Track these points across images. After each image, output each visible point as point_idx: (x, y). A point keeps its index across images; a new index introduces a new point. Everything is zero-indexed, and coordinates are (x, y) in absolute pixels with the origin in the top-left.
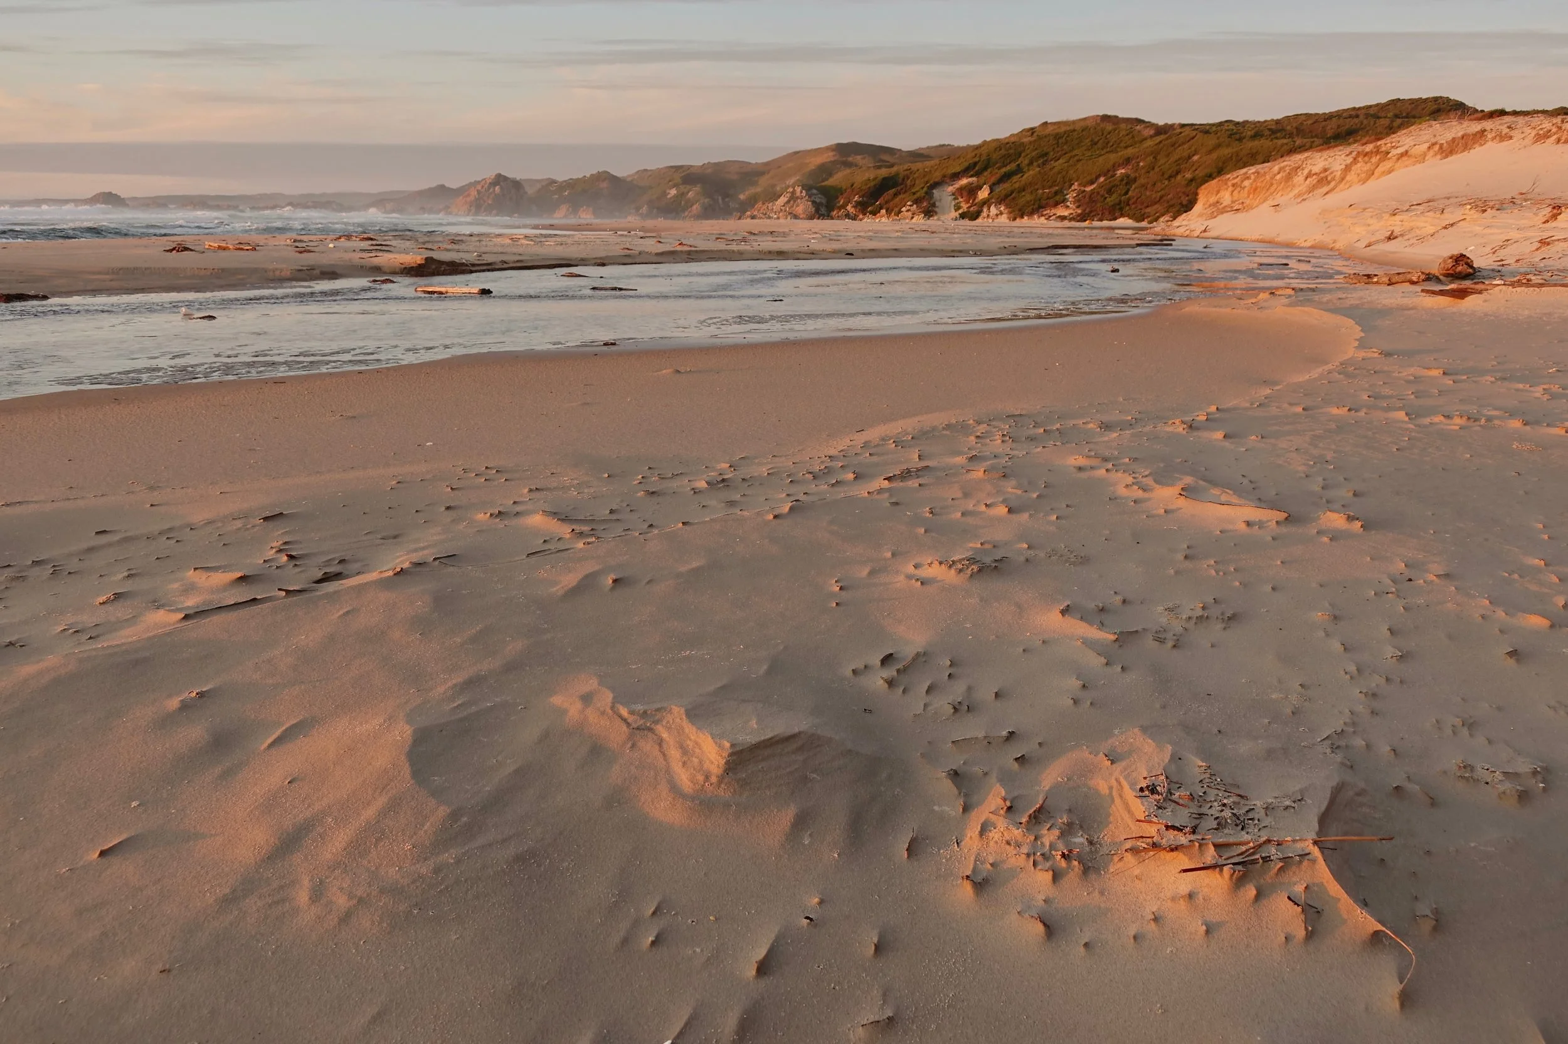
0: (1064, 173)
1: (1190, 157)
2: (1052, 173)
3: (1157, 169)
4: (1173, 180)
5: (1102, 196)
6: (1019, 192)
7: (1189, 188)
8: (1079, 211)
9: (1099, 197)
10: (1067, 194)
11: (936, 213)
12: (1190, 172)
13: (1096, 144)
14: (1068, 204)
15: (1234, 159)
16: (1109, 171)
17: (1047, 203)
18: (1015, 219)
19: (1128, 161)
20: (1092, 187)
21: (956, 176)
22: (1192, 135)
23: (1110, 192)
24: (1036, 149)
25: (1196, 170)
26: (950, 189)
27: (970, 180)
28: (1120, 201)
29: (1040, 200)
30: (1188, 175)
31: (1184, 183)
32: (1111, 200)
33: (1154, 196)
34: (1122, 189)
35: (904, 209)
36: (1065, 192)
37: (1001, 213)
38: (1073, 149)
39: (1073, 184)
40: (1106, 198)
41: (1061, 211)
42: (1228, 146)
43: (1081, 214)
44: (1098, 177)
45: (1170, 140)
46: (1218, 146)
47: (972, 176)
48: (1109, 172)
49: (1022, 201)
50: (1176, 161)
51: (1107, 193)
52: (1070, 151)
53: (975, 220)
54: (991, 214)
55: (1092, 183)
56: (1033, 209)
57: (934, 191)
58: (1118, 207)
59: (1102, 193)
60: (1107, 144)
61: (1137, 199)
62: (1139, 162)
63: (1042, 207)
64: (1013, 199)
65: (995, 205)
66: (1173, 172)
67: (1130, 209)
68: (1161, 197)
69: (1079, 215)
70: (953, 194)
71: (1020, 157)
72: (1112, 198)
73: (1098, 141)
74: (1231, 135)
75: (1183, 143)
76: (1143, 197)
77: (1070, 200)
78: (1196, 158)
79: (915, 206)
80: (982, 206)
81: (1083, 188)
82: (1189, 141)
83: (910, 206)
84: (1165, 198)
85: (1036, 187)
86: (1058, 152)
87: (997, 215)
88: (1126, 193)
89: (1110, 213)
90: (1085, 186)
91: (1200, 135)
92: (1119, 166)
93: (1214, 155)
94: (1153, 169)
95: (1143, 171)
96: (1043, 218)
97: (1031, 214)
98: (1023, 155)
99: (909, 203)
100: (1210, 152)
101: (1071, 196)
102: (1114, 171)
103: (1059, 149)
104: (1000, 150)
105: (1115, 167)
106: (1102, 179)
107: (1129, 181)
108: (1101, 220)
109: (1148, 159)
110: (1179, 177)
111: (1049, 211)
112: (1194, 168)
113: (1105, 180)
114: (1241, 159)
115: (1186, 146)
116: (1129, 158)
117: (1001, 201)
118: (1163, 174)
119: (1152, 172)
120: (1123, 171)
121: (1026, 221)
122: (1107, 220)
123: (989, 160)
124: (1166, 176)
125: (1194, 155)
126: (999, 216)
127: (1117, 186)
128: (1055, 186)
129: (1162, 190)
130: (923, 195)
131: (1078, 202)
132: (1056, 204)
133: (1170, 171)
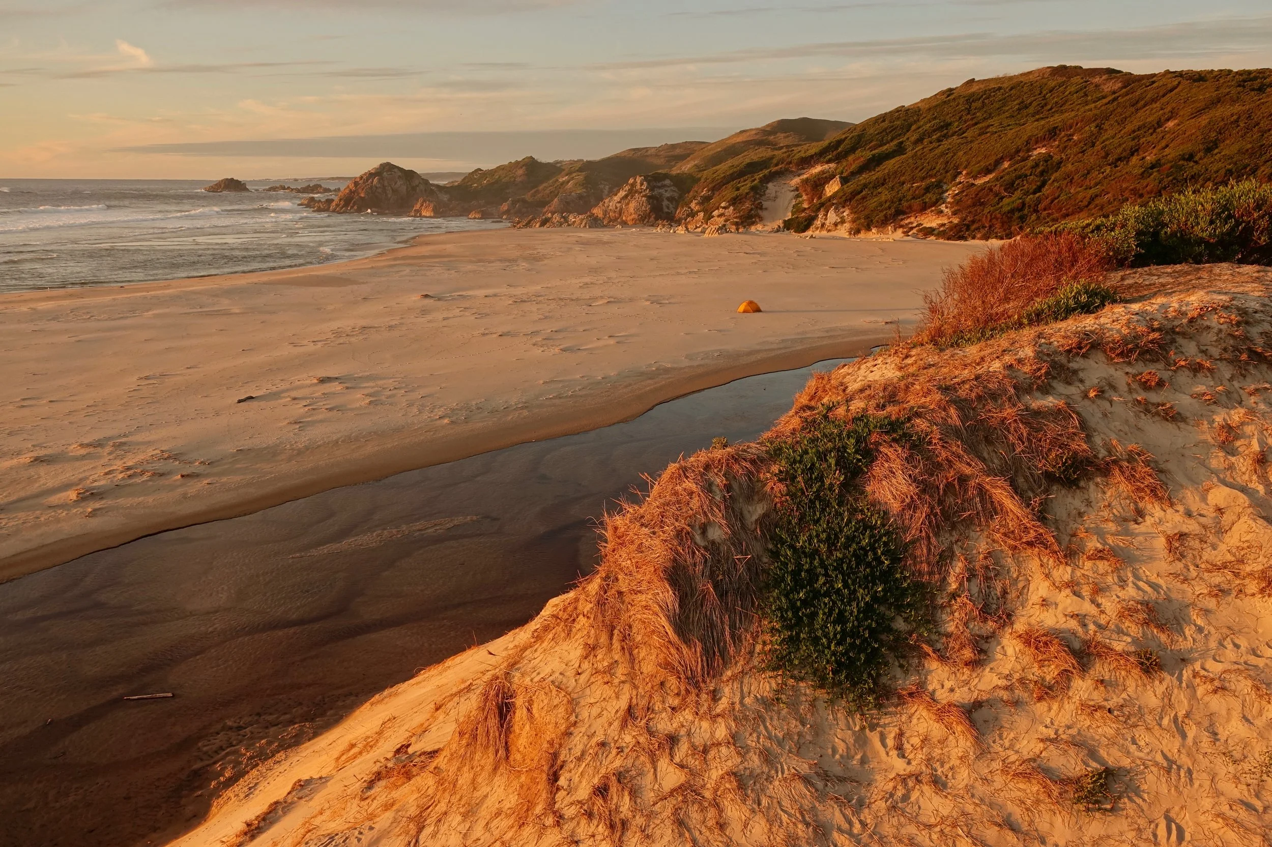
0: (950, 155)
1: (1160, 124)
2: (932, 155)
3: (1098, 146)
4: (1121, 164)
5: (996, 195)
6: (875, 187)
7: (1145, 182)
8: (956, 221)
9: (991, 196)
10: (947, 191)
11: (761, 219)
12: (1155, 151)
13: (1026, 107)
14: (943, 207)
15: (1242, 124)
16: (1018, 151)
17: (910, 207)
18: (858, 231)
19: (1053, 133)
20: (986, 179)
21: (806, 162)
22: (1170, 86)
23: (1010, 187)
24: (935, 118)
25: (1167, 146)
26: (796, 181)
27: (826, 166)
28: (1024, 204)
29: (900, 200)
30: (1150, 158)
31: (1137, 171)
32: (1010, 202)
33: (1080, 196)
34: (1033, 181)
35: (716, 213)
36: (945, 187)
37: (843, 222)
38: (990, 116)
39: (961, 173)
40: (1002, 198)
41: (931, 221)
42: (1234, 101)
43: (957, 225)
44: (998, 162)
45: (1130, 96)
46: (1217, 101)
47: (829, 162)
48: (1017, 154)
49: (873, 203)
50: (1134, 131)
51: (1005, 190)
52: (985, 119)
53: (804, 231)
54: (827, 222)
55: (988, 171)
56: (885, 216)
57: (770, 185)
58: (1017, 215)
59: (996, 189)
60: (1042, 107)
61: (1052, 201)
62: (1072, 135)
63: (904, 213)
64: (863, 198)
65: (836, 209)
66: (1124, 150)
67: (1038, 218)
68: (1092, 199)
69: (954, 227)
70: (797, 189)
71: (908, 131)
72: (1014, 197)
73: (1031, 104)
74: (1244, 81)
75: (1154, 100)
76: (1063, 197)
77: (948, 200)
78: (1171, 124)
79: (732, 208)
80: (818, 210)
81: (971, 181)
82: (1164, 96)
83: (725, 208)
84: (1098, 201)
85: (903, 179)
86: (966, 122)
87: (836, 224)
88: (1039, 189)
89: (1003, 226)
90: (975, 178)
91: (1186, 83)
92: (1037, 142)
93: (1204, 120)
94: (1093, 146)
95: (1075, 150)
96: (900, 231)
97: (883, 224)
98: (914, 127)
99: (723, 204)
100: (1199, 112)
101: (949, 196)
102: (1029, 150)
103: (969, 117)
104: (884, 121)
105: (1029, 145)
106: (1006, 164)
107: (1048, 166)
108: (986, 238)
109: (1087, 128)
110: (1134, 160)
111: (912, 219)
112: (1163, 144)
113: (1010, 166)
114: (1258, 124)
115: (1157, 105)
116: (1055, 128)
117: (846, 201)
118: (1107, 155)
119: (1090, 151)
120: (1043, 151)
121: (873, 235)
122: (996, 237)
123: (860, 137)
124: (1111, 159)
125: (1168, 120)
126: (839, 227)
127: (1026, 176)
128: (931, 176)
129: (1096, 184)
130: (747, 191)
131: (958, 205)
132: (924, 208)
133: (1119, 150)
